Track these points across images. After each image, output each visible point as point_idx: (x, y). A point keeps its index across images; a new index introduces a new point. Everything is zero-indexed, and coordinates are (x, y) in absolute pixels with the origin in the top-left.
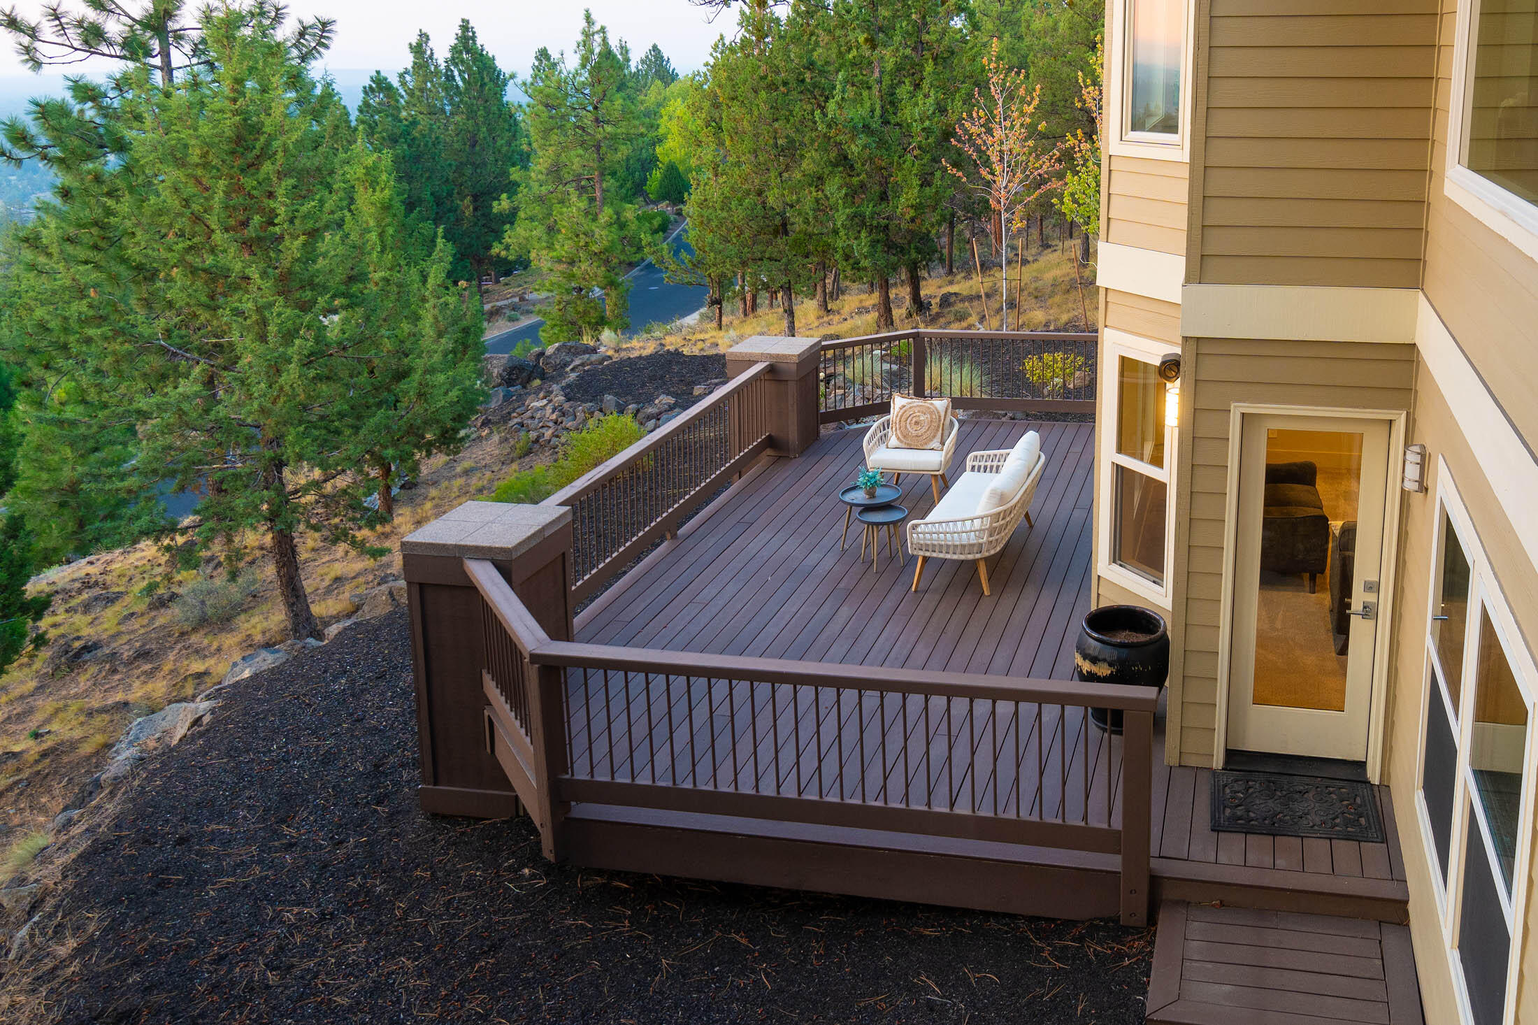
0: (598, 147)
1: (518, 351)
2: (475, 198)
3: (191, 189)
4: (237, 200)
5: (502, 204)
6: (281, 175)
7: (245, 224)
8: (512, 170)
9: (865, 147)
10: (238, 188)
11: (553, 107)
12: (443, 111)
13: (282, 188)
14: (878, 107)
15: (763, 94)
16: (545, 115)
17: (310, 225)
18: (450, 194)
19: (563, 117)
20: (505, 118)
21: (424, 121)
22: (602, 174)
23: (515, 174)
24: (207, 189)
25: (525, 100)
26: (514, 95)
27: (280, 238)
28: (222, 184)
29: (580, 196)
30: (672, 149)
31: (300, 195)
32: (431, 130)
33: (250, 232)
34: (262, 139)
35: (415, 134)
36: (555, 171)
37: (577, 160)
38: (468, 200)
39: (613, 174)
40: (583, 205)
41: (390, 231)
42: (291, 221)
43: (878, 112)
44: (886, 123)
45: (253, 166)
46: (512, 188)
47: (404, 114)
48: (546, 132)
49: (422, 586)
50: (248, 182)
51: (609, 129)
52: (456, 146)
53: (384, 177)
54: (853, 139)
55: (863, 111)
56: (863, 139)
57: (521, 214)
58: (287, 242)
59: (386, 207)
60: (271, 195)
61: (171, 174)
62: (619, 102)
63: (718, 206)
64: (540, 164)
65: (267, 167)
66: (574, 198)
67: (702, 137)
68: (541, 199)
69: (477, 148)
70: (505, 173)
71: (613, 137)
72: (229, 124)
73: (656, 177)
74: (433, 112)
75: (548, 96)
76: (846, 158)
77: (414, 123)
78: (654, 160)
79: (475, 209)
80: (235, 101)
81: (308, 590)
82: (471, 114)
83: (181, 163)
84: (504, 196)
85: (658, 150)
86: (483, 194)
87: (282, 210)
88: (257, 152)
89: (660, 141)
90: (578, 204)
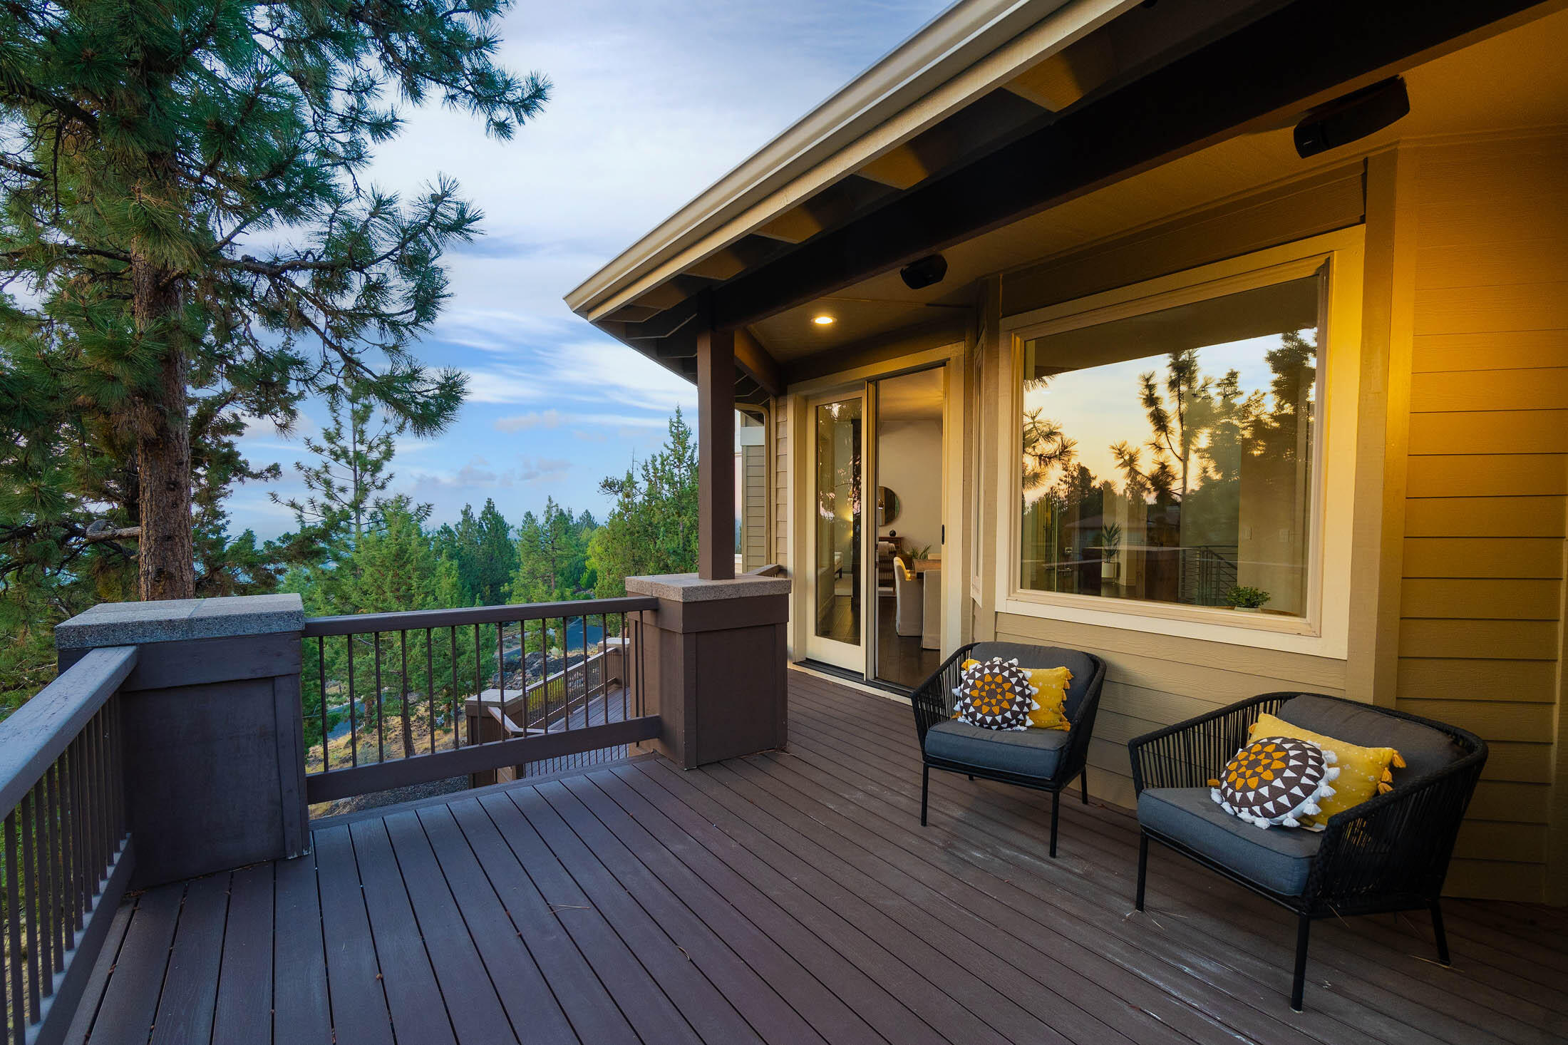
0: (553, 561)
1: (512, 657)
2: (491, 586)
3: (377, 575)
4: (396, 580)
5: (505, 588)
6: (415, 570)
7: (398, 590)
8: (510, 571)
9: (674, 561)
10: (396, 575)
11: (532, 542)
12: (477, 543)
13: (415, 575)
14: (681, 543)
15: (628, 537)
16: (527, 546)
17: (426, 590)
18: (479, 584)
19: (537, 546)
20: (508, 547)
21: (467, 548)
22: (555, 574)
23: (512, 573)
24: (383, 575)
25: (518, 538)
26: (512, 535)
27: (414, 595)
28: (391, 573)
29: (543, 585)
30: (593, 563)
31: (422, 578)
32: (470, 552)
33: (401, 593)
34: (407, 555)
35: (462, 554)
36: (532, 573)
37: (543, 567)
38: (487, 587)
39: (562, 575)
40: (545, 588)
41: (456, 595)
42: (418, 588)
43: (681, 545)
44: (685, 550)
45: (403, 566)
46: (510, 580)
47: (457, 544)
48: (528, 554)
49: (472, 717)
50: (401, 573)
51: (558, 552)
52: (483, 560)
53: (454, 572)
54: (668, 557)
55: (674, 545)
56: (673, 558)
57: (515, 593)
58: (416, 597)
59: (454, 585)
60: (410, 578)
61: (369, 570)
62: (564, 540)
63: (606, 587)
64: (524, 569)
65: (409, 567)
66: (540, 585)
67: (602, 556)
68: (524, 586)
69: (493, 561)
70: (507, 574)
71: (561, 556)
72: (394, 549)
73: (585, 577)
74: (471, 543)
75: (529, 536)
76: (667, 566)
77: (462, 549)
78: (585, 568)
79: (491, 592)
80: (397, 540)
81: (416, 747)
82: (491, 544)
83: (373, 565)
84: (506, 584)
85: (587, 563)
86: (495, 584)
87: (415, 584)
88: (405, 560)
89: (588, 558)
90: (542, 588)
